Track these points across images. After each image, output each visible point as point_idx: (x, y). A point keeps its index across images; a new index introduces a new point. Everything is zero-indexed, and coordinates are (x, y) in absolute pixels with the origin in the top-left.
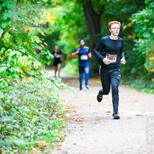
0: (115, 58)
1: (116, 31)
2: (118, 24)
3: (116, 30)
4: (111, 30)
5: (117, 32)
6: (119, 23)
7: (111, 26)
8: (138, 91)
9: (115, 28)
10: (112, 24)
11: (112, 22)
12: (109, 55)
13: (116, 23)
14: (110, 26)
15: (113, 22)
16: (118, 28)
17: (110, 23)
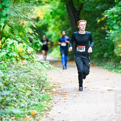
0: (83, 48)
1: (83, 27)
2: (85, 21)
4: (79, 26)
8: (109, 71)
9: (82, 25)
12: (79, 46)
13: (83, 21)
16: (85, 25)
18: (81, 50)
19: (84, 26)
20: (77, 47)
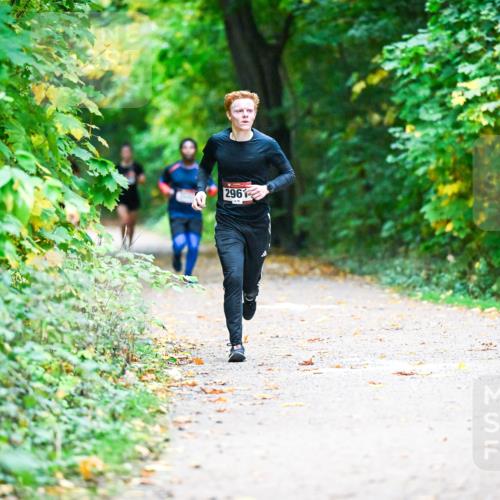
0: (245, 191)
1: (245, 119)
2: (252, 98)
3: (244, 117)
4: (230, 115)
5: (245, 122)
6: (255, 95)
7: (233, 105)
9: (241, 111)
10: (235, 98)
11: (234, 93)
12: (230, 185)
13: (244, 96)
14: (229, 103)
15: (238, 93)
16: (250, 111)
17: (230, 94)
18: (236, 198)
19: (246, 113)
20: (224, 189)
